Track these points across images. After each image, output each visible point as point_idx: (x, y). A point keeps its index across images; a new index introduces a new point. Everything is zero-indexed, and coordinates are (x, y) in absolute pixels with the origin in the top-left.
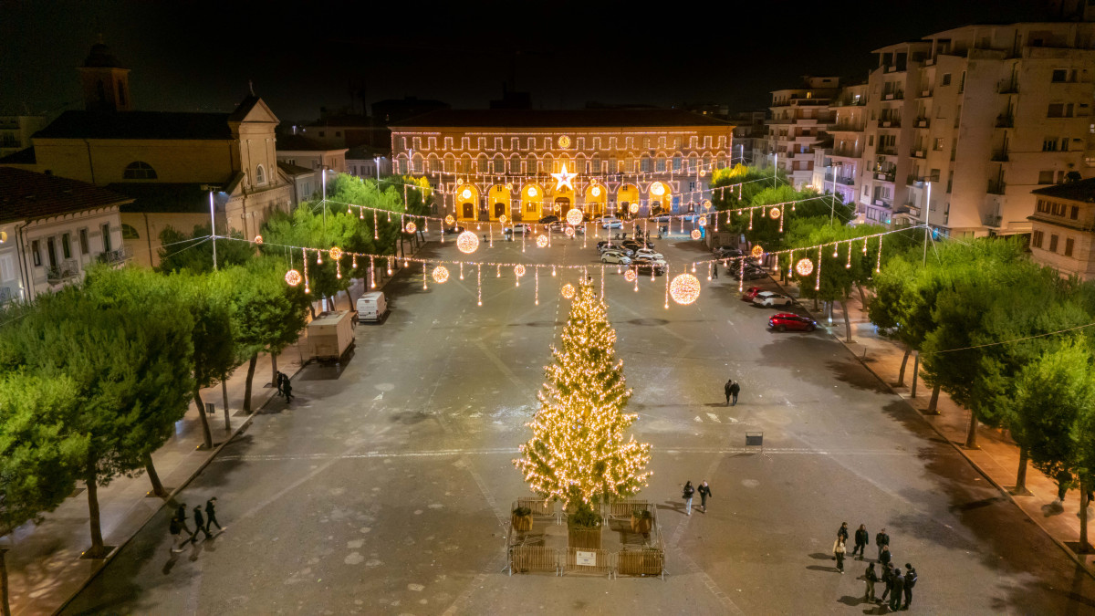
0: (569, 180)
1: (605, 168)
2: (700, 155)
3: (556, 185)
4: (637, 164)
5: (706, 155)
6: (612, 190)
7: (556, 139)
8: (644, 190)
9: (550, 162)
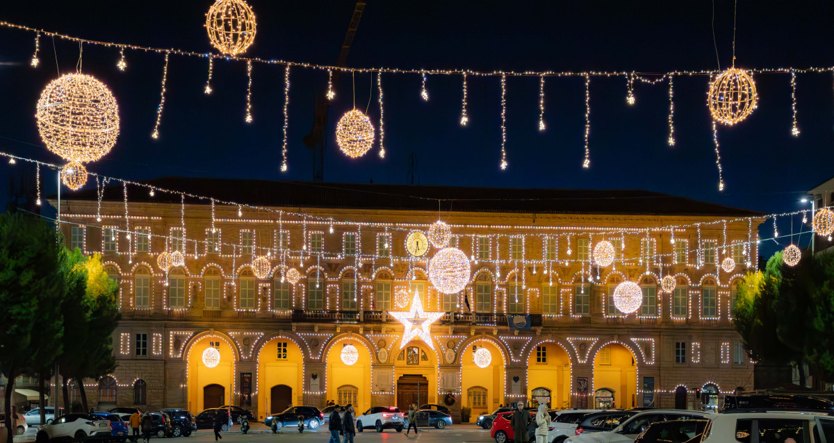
0: (426, 327)
1: (500, 304)
2: (695, 280)
3: (400, 339)
4: (566, 296)
5: (706, 282)
6: (516, 356)
7: (399, 239)
8: (583, 357)
9: (387, 287)
